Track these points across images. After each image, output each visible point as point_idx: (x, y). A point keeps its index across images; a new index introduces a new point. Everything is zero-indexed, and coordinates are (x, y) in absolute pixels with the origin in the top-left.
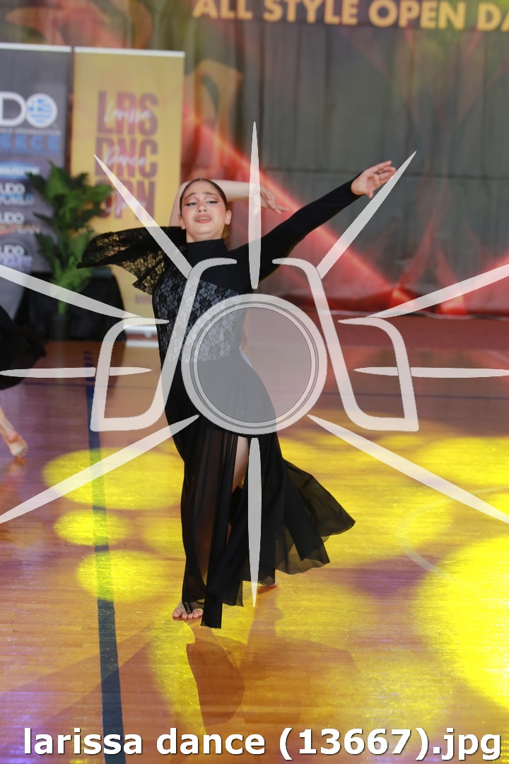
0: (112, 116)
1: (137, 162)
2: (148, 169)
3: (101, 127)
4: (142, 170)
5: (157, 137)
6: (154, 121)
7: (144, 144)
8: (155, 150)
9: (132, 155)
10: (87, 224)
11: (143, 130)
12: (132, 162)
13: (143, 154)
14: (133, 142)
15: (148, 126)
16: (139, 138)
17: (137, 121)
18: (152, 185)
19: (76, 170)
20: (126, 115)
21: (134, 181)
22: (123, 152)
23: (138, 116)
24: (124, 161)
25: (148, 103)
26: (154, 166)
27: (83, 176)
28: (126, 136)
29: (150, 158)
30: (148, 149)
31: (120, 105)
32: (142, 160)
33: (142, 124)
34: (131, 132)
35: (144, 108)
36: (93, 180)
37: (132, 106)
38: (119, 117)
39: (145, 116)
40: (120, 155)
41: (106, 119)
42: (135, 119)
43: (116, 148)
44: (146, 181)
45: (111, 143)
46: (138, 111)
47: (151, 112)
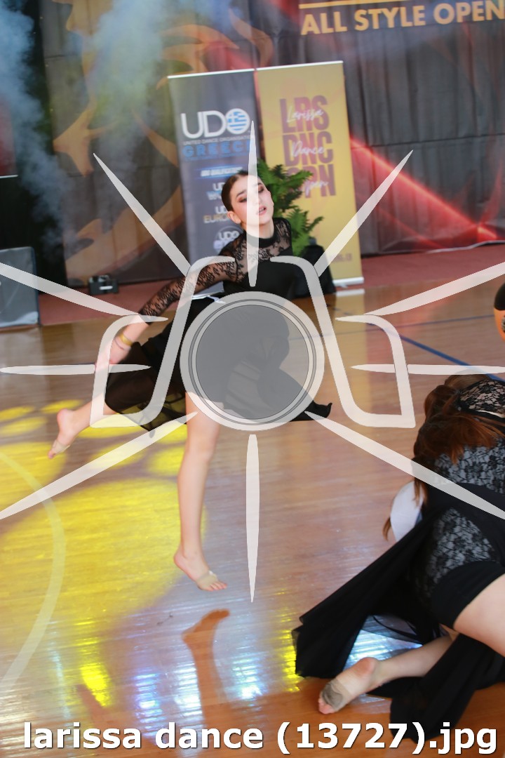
0: (293, 117)
1: (317, 151)
2: (326, 156)
3: (286, 128)
4: (321, 156)
5: (330, 130)
6: (325, 116)
7: (320, 135)
8: (329, 141)
9: (312, 147)
11: (319, 127)
12: (312, 152)
13: (320, 145)
14: (312, 135)
15: (321, 121)
16: (316, 132)
17: (312, 119)
18: (331, 167)
19: (271, 163)
20: (303, 115)
21: (317, 166)
22: (305, 145)
23: (314, 114)
24: (307, 151)
25: (319, 104)
26: (330, 152)
27: (278, 168)
28: (306, 133)
29: (326, 147)
30: (324, 139)
31: (298, 109)
32: (321, 149)
33: (316, 120)
34: (309, 128)
35: (317, 109)
36: (286, 169)
37: (308, 107)
38: (299, 118)
39: (318, 114)
40: (303, 147)
41: (288, 121)
42: (310, 117)
43: (300, 142)
44: (326, 165)
45: (294, 139)
46: (313, 110)
47: (322, 111)
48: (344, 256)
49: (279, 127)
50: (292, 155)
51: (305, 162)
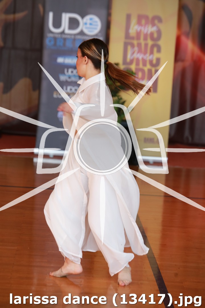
0: (134, 28)
1: (148, 57)
2: (154, 62)
3: (127, 36)
4: (151, 62)
5: (161, 43)
6: (159, 32)
7: (153, 46)
8: (159, 51)
9: (145, 53)
10: (118, 94)
11: (152, 38)
12: (145, 57)
13: (152, 53)
14: (146, 45)
15: (155, 35)
16: (150, 43)
17: (149, 32)
20: (143, 29)
21: (146, 69)
22: (140, 51)
23: (150, 29)
24: (140, 56)
25: (156, 22)
26: (158, 60)
28: (142, 42)
29: (156, 55)
30: (155, 49)
31: (139, 23)
32: (151, 56)
33: (152, 34)
34: (145, 39)
35: (153, 25)
36: (122, 67)
37: (147, 23)
38: (139, 30)
39: (154, 29)
40: (138, 53)
41: (130, 31)
43: (136, 49)
44: (153, 69)
45: (133, 46)
46: (150, 26)
47: (158, 27)
49: (122, 34)
50: (129, 57)
51: (137, 64)
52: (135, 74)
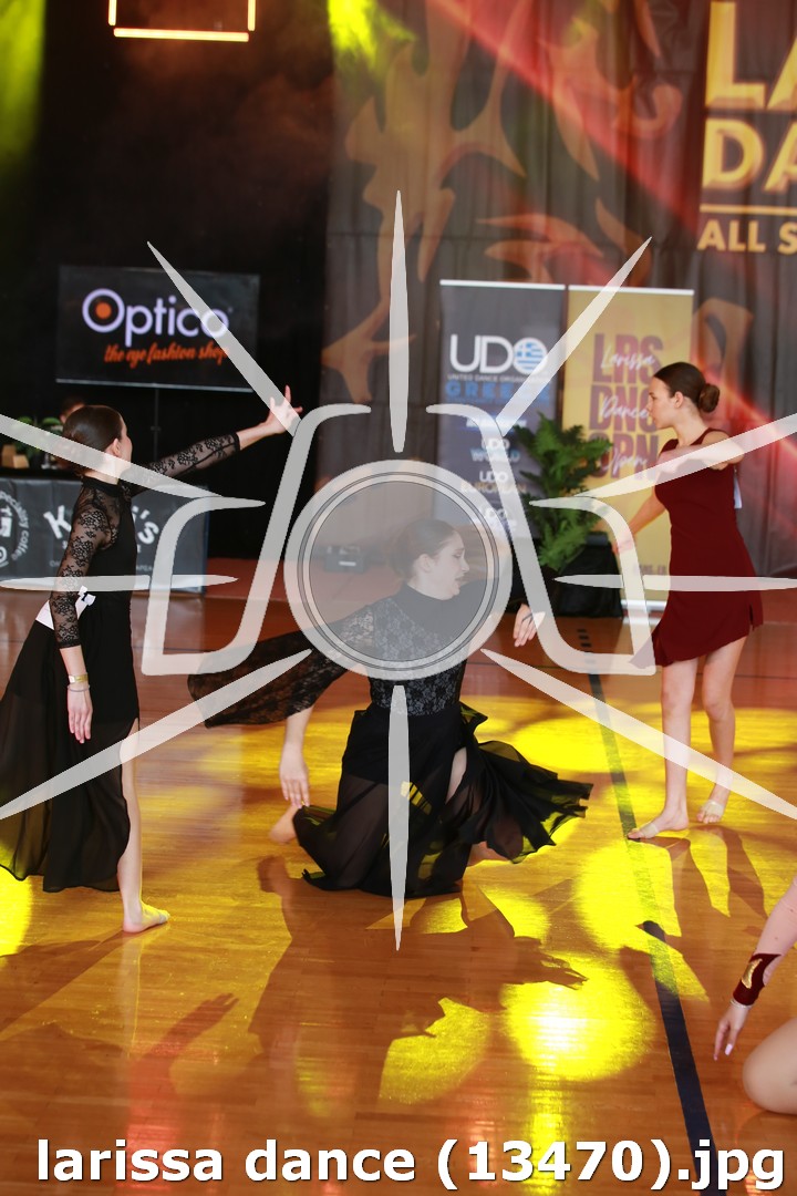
0: (610, 361)
1: (638, 414)
3: (598, 374)
4: (643, 422)
9: (632, 406)
10: (581, 484)
11: (645, 379)
12: (632, 414)
14: (634, 391)
16: (641, 386)
17: (638, 368)
19: (568, 423)
20: (626, 360)
21: (634, 435)
22: (621, 403)
23: (641, 362)
24: (623, 412)
25: (651, 347)
27: (577, 430)
28: (626, 385)
31: (619, 350)
33: (644, 369)
34: (632, 379)
35: (646, 353)
36: (587, 434)
37: (633, 351)
38: (619, 364)
39: (647, 361)
40: (618, 406)
41: (603, 366)
42: (635, 366)
43: (615, 398)
44: (648, 436)
45: (608, 393)
46: (640, 356)
47: (654, 357)
48: (655, 568)
49: (588, 372)
50: (601, 414)
51: (618, 426)
52: (612, 445)
